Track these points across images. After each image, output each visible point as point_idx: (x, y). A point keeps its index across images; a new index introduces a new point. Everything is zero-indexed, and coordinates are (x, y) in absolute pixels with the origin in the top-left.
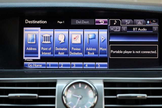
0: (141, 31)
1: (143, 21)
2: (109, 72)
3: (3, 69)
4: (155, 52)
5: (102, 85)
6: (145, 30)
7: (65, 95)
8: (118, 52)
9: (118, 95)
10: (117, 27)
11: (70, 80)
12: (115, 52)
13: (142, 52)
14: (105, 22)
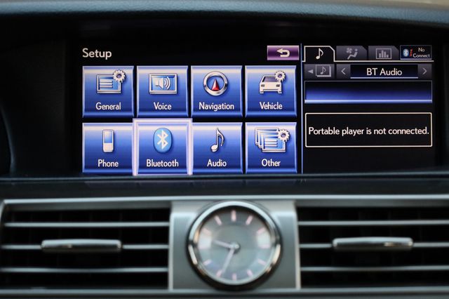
0: (387, 76)
1: (391, 49)
2: (304, 182)
4: (424, 131)
5: (292, 214)
6: (397, 73)
8: (328, 132)
9: (337, 241)
10: (323, 66)
11: (206, 203)
12: (318, 132)
13: (391, 132)
14: (293, 53)
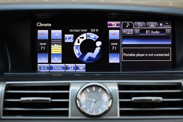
0: (154, 34)
1: (155, 23)
2: (121, 75)
3: (14, 73)
4: (168, 55)
5: (116, 88)
6: (158, 32)
7: (79, 98)
8: (131, 55)
9: (133, 98)
10: (129, 30)
11: (83, 83)
12: (127, 55)
13: (155, 55)
14: (117, 25)
